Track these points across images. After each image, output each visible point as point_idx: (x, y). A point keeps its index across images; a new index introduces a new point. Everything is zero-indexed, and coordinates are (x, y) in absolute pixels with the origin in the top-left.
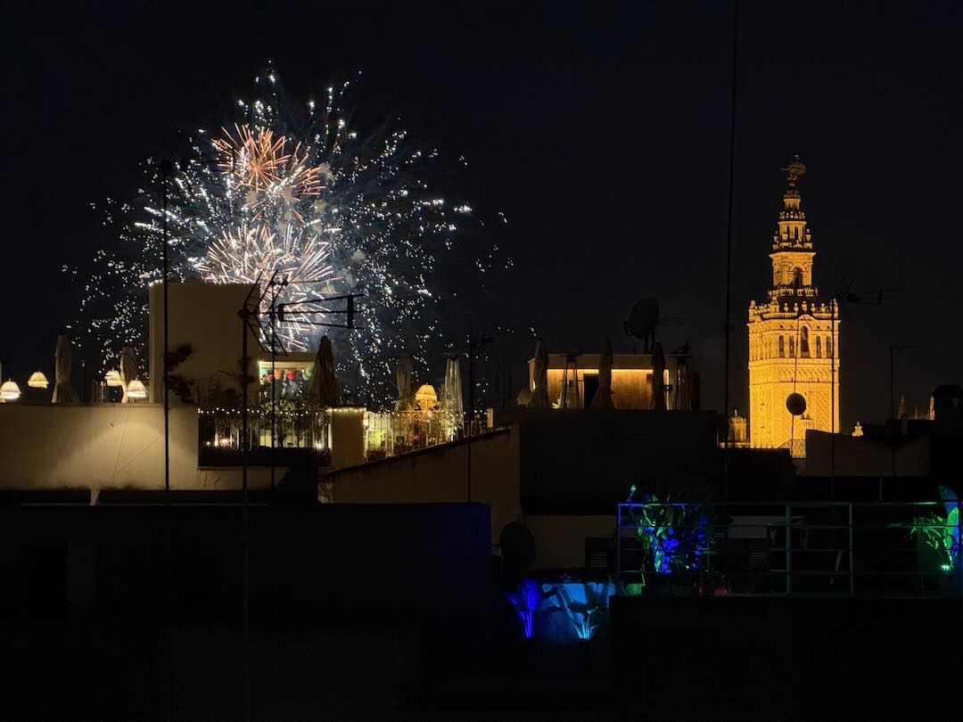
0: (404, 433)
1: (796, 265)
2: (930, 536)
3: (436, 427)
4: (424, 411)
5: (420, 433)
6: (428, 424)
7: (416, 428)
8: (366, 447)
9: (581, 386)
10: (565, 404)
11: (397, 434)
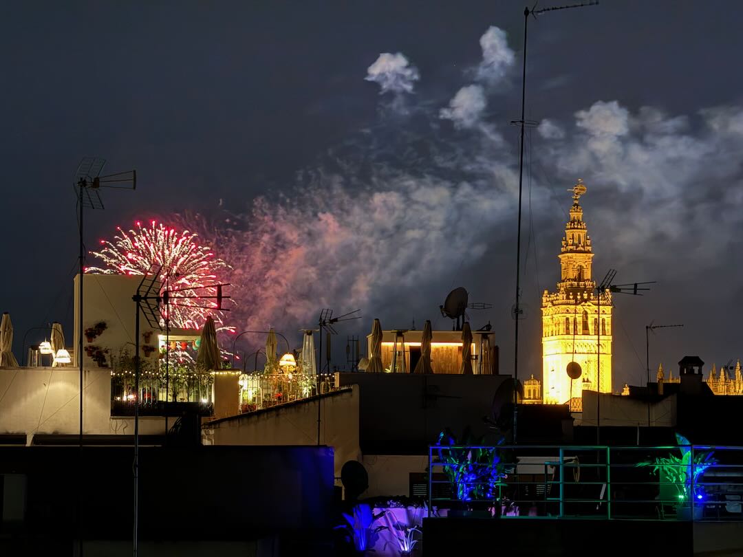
0: (270, 391)
1: (578, 263)
2: (669, 473)
3: (296, 387)
4: (286, 375)
5: (282, 391)
6: (289, 384)
7: (280, 387)
8: (241, 402)
9: (408, 355)
10: (395, 370)
11: (265, 392)
